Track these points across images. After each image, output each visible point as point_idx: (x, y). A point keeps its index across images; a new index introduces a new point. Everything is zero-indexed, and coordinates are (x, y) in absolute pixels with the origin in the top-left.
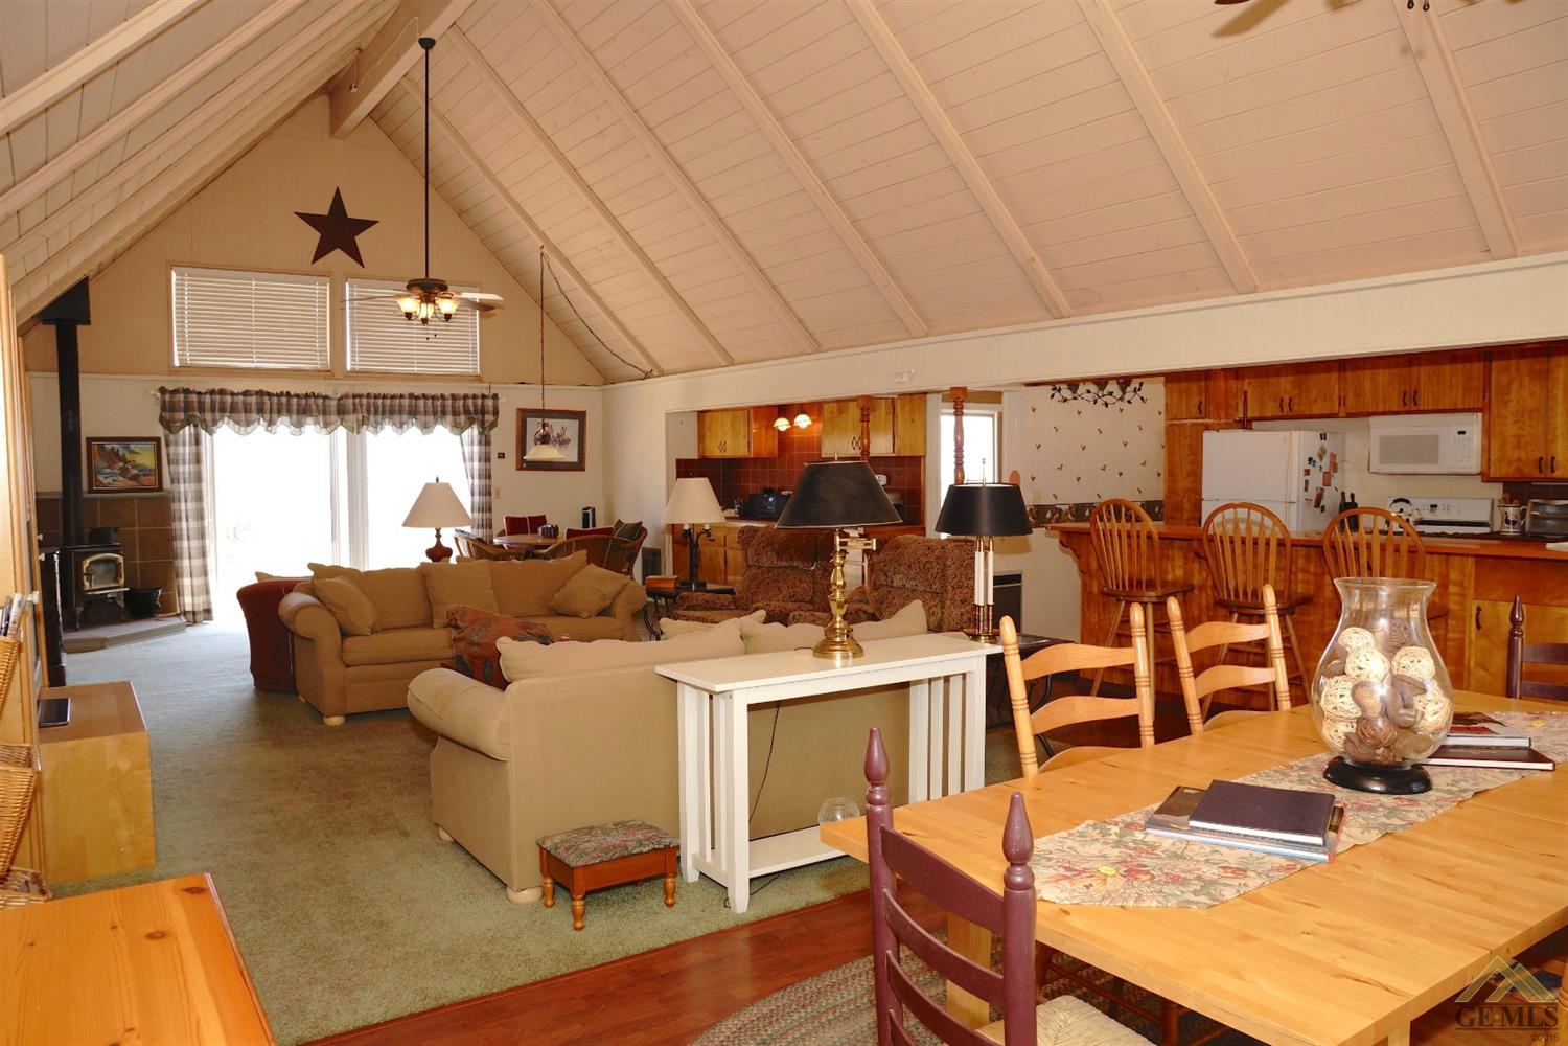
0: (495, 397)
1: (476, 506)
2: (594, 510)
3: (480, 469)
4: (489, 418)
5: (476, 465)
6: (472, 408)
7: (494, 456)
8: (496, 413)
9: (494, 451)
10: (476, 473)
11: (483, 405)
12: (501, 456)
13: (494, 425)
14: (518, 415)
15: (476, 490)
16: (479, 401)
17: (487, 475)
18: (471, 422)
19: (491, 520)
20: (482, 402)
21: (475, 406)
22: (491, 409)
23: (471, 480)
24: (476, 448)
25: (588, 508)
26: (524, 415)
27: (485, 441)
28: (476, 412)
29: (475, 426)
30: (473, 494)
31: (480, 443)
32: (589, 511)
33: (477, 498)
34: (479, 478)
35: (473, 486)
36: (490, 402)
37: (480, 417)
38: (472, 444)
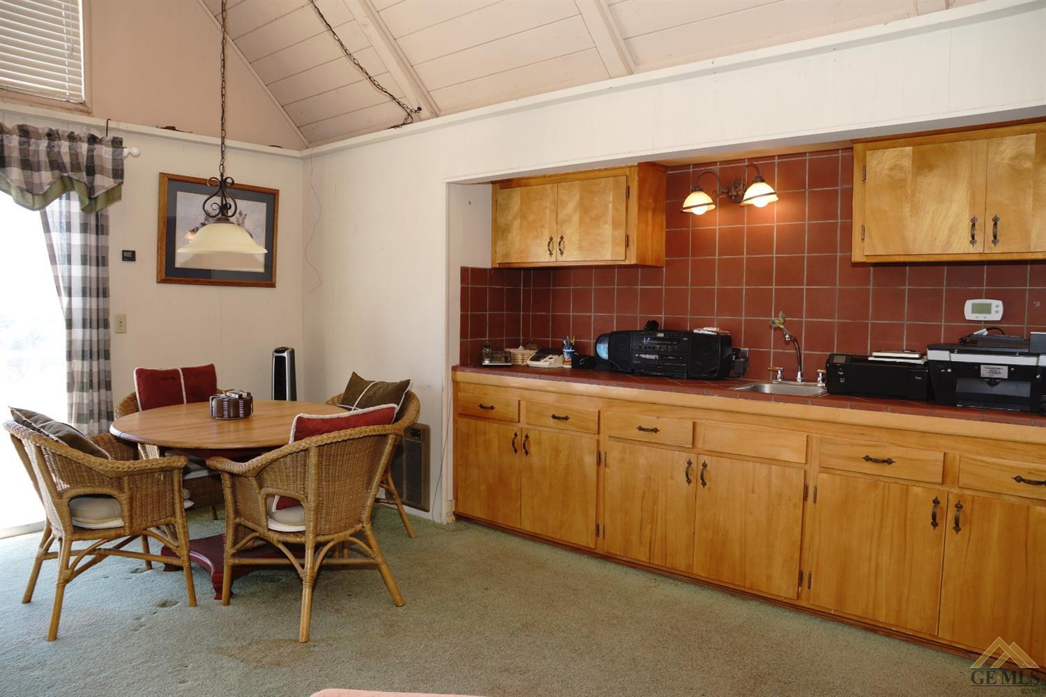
0: (117, 143)
1: (78, 347)
2: (292, 353)
3: (84, 278)
4: (104, 182)
5: (77, 270)
6: (67, 159)
7: (114, 257)
8: (118, 173)
9: (116, 244)
10: (77, 286)
11: (91, 157)
12: (129, 256)
13: (113, 195)
14: (161, 184)
15: (77, 317)
16: (84, 147)
17: (98, 289)
18: (65, 186)
19: (108, 374)
20: (90, 151)
21: (74, 155)
22: (109, 165)
23: (65, 299)
24: (77, 238)
25: (283, 350)
26: (173, 184)
27: (96, 224)
28: (76, 167)
29: (74, 195)
30: (70, 324)
31: (85, 228)
32: (285, 354)
33: (78, 333)
34: (84, 294)
35: (70, 310)
36: (105, 153)
37: (83, 176)
38: (69, 229)
